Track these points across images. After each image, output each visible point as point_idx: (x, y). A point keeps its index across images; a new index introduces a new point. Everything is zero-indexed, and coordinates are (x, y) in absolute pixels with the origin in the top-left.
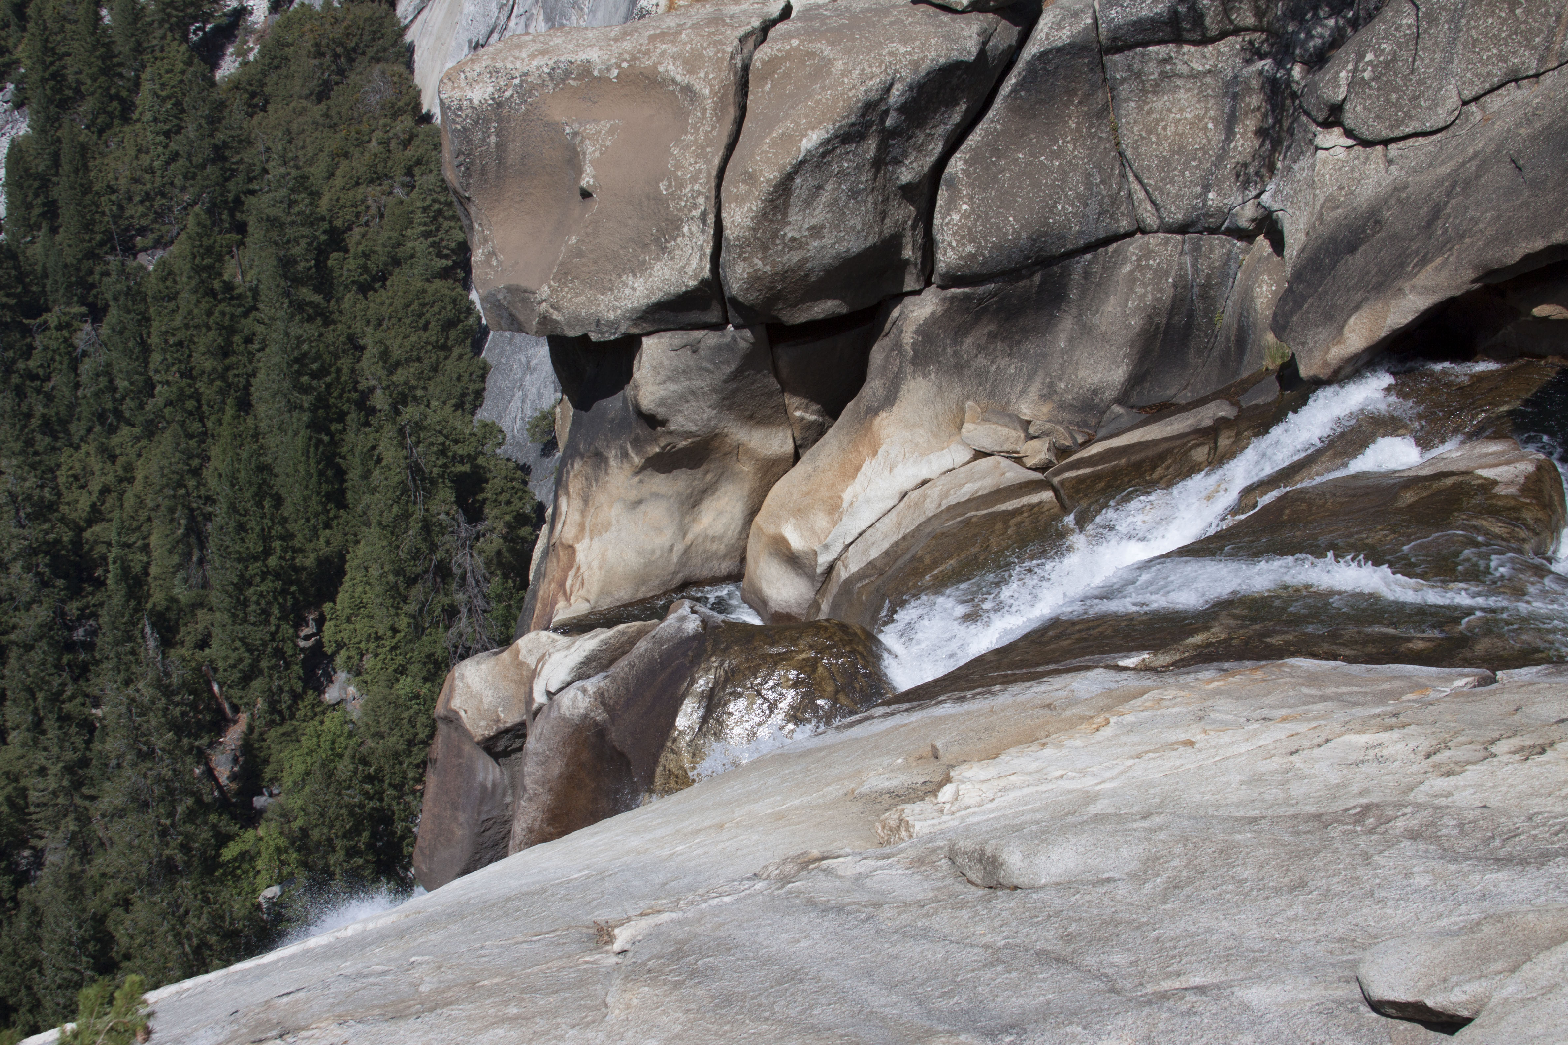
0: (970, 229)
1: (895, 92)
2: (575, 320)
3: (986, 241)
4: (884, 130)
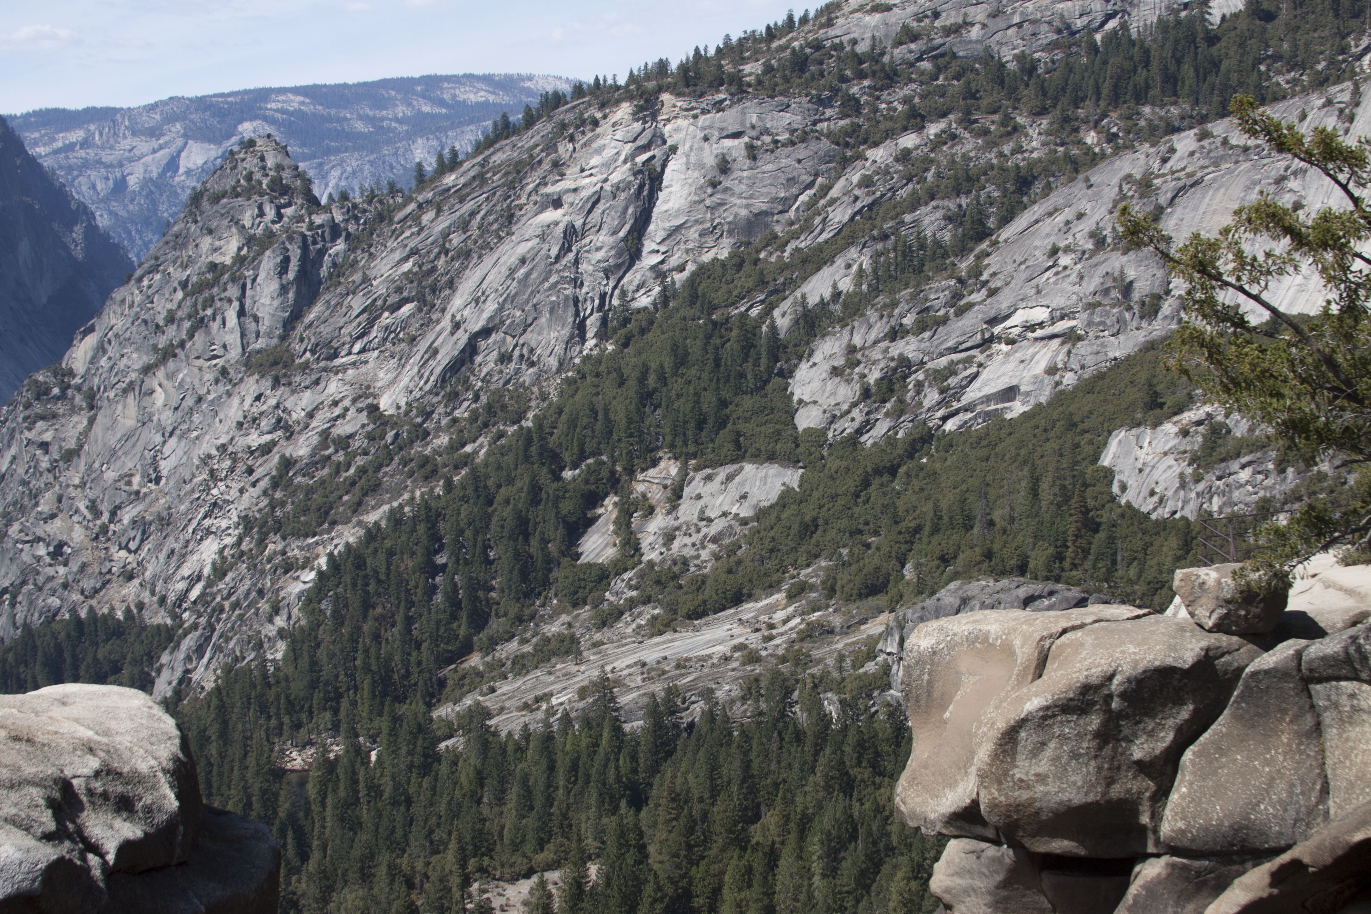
0: (1183, 809)
1: (1115, 682)
2: (914, 815)
3: (1195, 822)
4: (1109, 711)
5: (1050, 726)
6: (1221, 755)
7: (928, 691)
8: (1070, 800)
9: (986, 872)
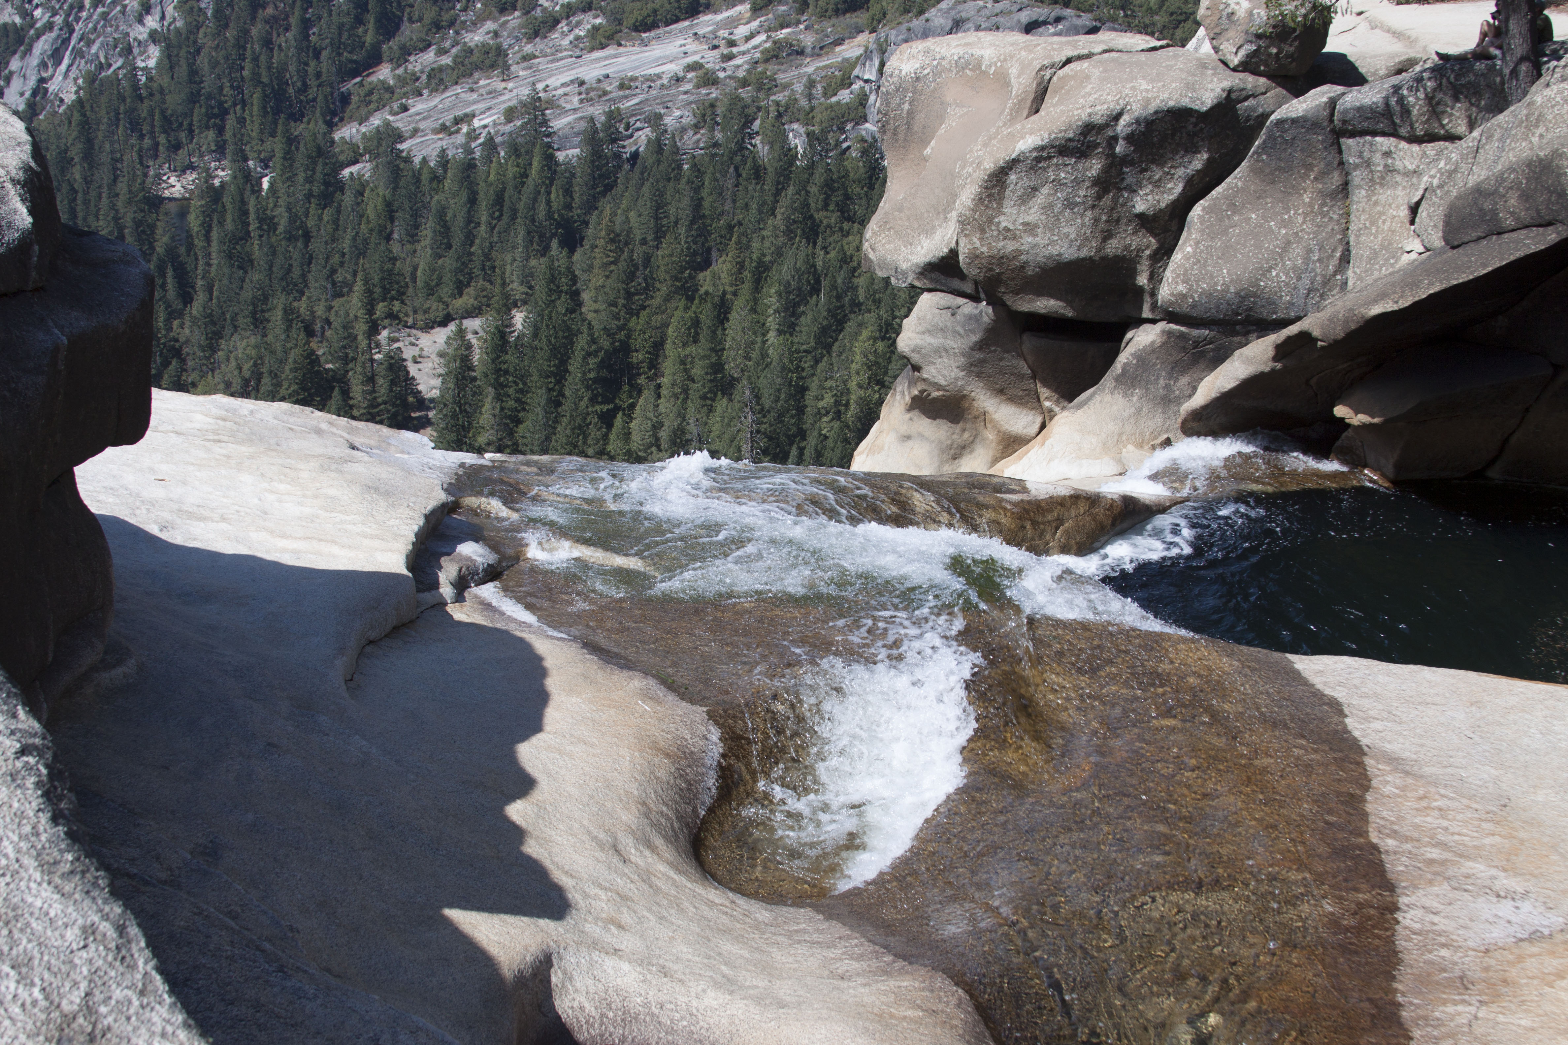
0: (1186, 270)
1: (1122, 122)
2: (883, 264)
3: (1198, 285)
4: (1112, 155)
5: (1044, 169)
6: (1234, 213)
7: (908, 123)
8: (1060, 255)
9: (962, 331)
